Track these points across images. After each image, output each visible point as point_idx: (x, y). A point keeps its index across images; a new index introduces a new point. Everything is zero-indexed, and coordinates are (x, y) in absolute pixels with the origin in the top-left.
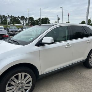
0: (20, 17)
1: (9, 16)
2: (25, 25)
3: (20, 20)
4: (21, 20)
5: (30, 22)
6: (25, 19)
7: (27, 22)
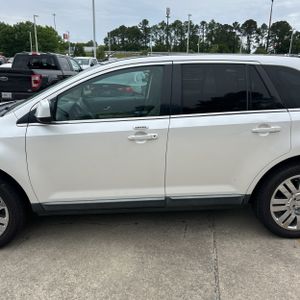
0: (241, 23)
1: (203, 23)
2: (253, 51)
3: (238, 33)
4: (244, 35)
5: (276, 41)
6: (258, 32)
7: (263, 41)
